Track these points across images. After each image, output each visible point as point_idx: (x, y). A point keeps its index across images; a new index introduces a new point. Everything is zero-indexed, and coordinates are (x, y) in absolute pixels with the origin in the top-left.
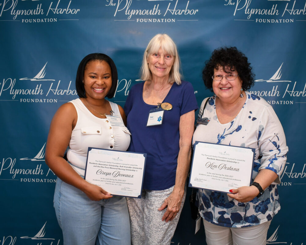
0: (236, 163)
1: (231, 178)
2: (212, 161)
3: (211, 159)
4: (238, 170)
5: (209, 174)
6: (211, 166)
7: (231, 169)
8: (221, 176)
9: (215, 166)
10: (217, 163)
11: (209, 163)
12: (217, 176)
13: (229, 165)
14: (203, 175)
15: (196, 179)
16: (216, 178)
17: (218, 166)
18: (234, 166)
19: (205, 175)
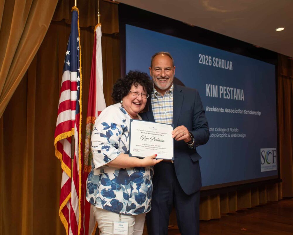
0: (162, 135)
1: (159, 147)
2: (145, 135)
3: (144, 133)
4: (163, 141)
5: (144, 145)
6: (145, 139)
7: (158, 140)
8: (152, 146)
9: (148, 139)
10: (149, 136)
11: (143, 136)
12: (149, 146)
13: (157, 137)
14: (139, 146)
15: (135, 150)
16: (149, 148)
17: (149, 139)
18: (161, 138)
19: (141, 146)
